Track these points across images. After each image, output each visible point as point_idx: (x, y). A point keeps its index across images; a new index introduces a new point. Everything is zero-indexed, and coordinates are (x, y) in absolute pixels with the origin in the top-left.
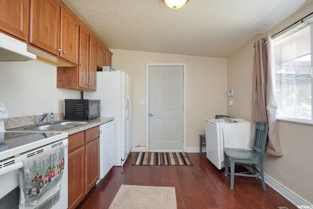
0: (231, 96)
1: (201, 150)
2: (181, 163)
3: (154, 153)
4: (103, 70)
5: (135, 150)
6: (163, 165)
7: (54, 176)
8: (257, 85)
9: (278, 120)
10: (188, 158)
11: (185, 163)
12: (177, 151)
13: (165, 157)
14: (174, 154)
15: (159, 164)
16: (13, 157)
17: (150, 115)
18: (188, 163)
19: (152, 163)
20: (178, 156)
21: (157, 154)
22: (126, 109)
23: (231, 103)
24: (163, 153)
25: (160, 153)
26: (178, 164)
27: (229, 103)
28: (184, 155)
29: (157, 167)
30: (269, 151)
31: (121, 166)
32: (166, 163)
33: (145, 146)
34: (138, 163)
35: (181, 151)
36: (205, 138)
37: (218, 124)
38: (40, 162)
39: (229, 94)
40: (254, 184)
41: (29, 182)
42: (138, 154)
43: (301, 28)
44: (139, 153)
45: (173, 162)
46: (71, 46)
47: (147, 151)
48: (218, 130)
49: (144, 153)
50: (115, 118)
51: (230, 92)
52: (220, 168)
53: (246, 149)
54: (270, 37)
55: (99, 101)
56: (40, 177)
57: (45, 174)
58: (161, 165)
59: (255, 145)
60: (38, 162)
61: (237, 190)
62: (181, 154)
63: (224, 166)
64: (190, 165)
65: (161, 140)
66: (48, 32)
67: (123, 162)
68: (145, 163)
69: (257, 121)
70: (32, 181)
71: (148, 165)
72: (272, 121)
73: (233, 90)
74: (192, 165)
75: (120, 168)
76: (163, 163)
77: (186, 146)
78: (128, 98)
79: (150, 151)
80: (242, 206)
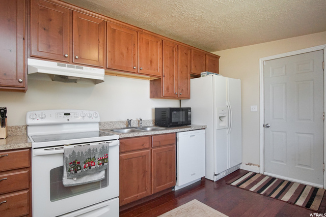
2: (301, 203)
3: (270, 177)
4: (201, 76)
6: (267, 195)
7: (94, 165)
11: (308, 206)
13: (282, 187)
14: (303, 187)
15: (263, 193)
16: (63, 145)
17: (266, 126)
18: (316, 206)
19: (253, 189)
20: (307, 191)
21: (272, 179)
24: (283, 181)
25: (279, 180)
26: (292, 202)
28: (320, 193)
29: (257, 195)
31: (213, 181)
32: (274, 195)
33: (259, 166)
34: (236, 183)
35: (318, 185)
38: (79, 153)
41: (68, 163)
42: (246, 172)
44: (248, 172)
45: (287, 197)
46: (151, 62)
47: (261, 172)
49: (254, 174)
50: (208, 127)
55: (190, 109)
56: (79, 163)
57: (83, 161)
58: (265, 195)
60: (76, 152)
62: (315, 189)
65: (282, 161)
66: (123, 56)
68: (244, 186)
70: (70, 164)
71: (247, 189)
75: (212, 183)
76: (269, 193)
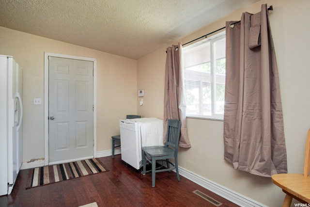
0: (142, 97)
1: (113, 152)
2: (95, 171)
3: (57, 165)
5: (27, 166)
6: (73, 177)
8: (169, 87)
9: (187, 118)
10: (101, 163)
11: (99, 170)
12: (86, 158)
13: (73, 168)
14: (84, 162)
15: (68, 178)
17: (51, 118)
18: (103, 169)
19: (57, 179)
20: (89, 163)
21: (60, 166)
22: (16, 111)
23: (141, 103)
24: (69, 163)
25: (66, 164)
26: (91, 174)
27: (139, 104)
28: (95, 161)
29: (66, 182)
30: (182, 145)
31: (7, 195)
32: (77, 175)
33: (43, 159)
34: (36, 183)
35: (91, 157)
36: (120, 140)
37: (136, 124)
39: (140, 95)
40: (168, 177)
42: (32, 171)
43: (204, 42)
44: (34, 169)
45: (85, 172)
47: (47, 164)
48: (136, 130)
49: (42, 169)
51: (141, 92)
52: (138, 168)
53: (160, 145)
54: (181, 45)
58: (71, 178)
59: (168, 141)
61: (157, 186)
62: (91, 160)
63: (142, 166)
64: (105, 172)
65: (65, 148)
67: (11, 188)
68: (47, 180)
69: (169, 119)
71: (53, 182)
72: (183, 118)
73: (143, 91)
74: (107, 171)
75: (6, 197)
76: (72, 176)
77: (97, 151)
78: (18, 95)
79: (51, 164)
80: (167, 201)
